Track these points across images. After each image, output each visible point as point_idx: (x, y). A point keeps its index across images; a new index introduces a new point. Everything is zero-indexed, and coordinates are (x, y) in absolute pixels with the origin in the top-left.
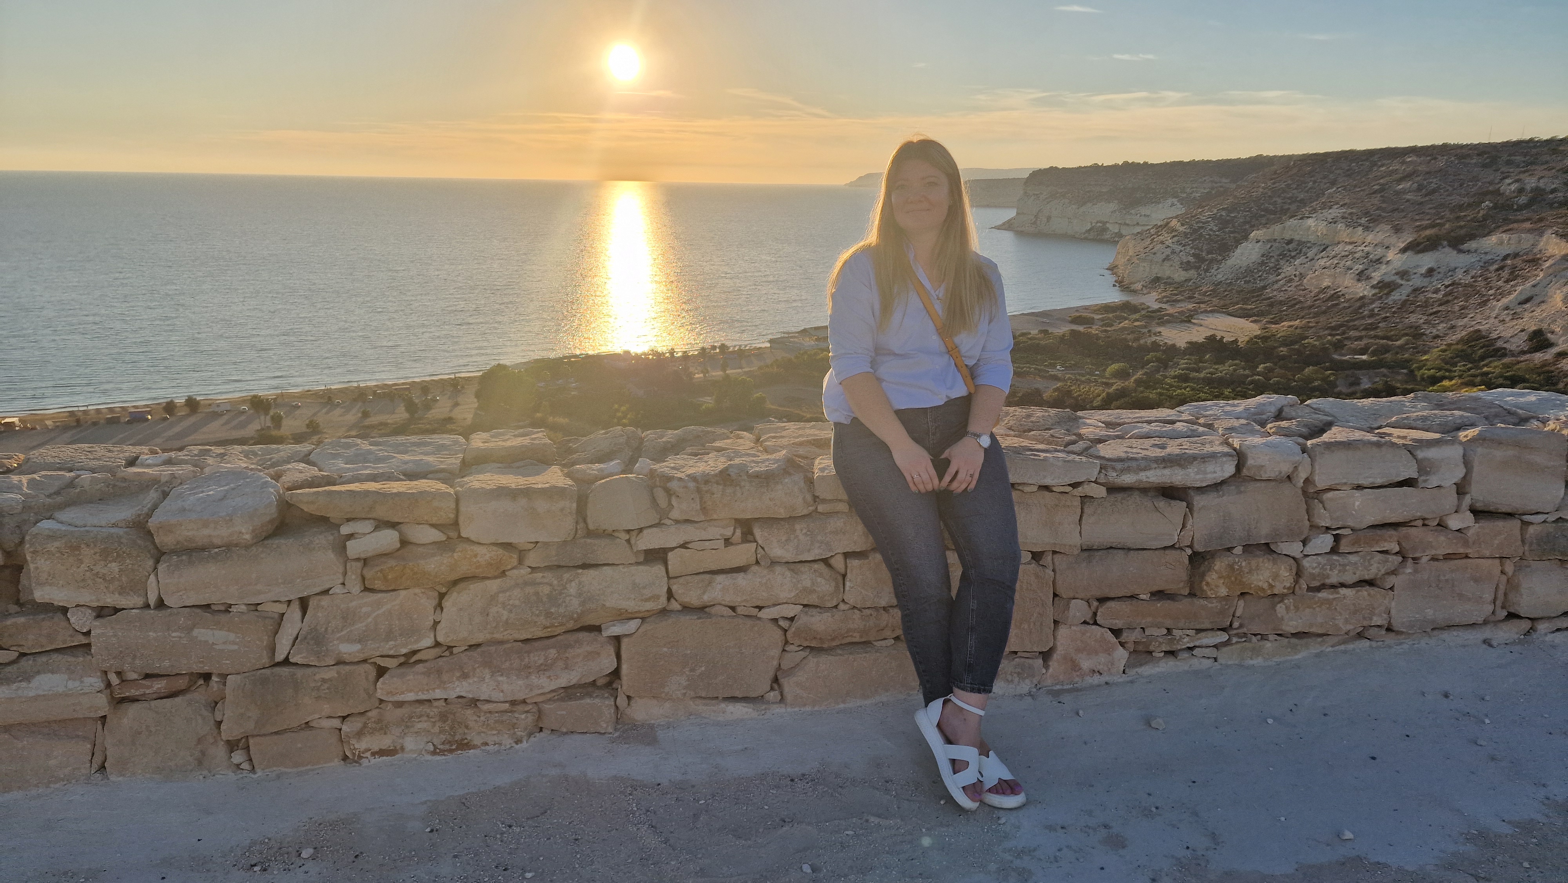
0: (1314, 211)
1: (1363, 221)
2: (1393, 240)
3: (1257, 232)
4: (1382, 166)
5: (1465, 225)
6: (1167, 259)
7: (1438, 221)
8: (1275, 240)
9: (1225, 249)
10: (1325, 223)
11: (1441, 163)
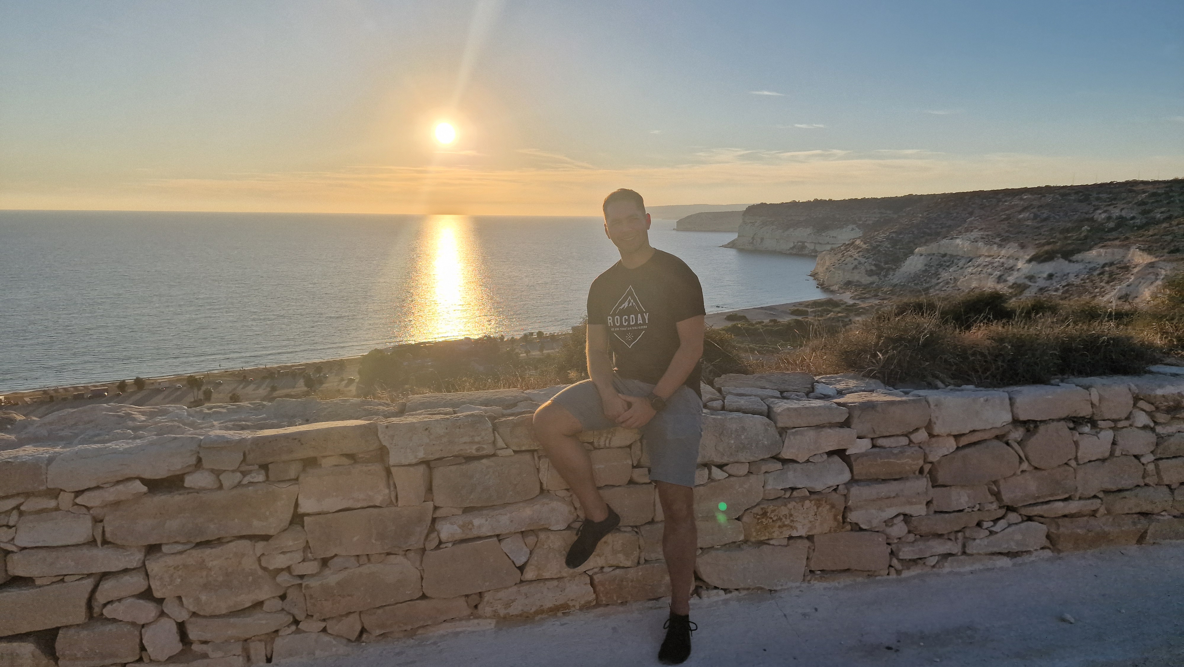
0: (960, 233)
1: (997, 240)
2: (1021, 253)
3: (920, 249)
4: (1006, 201)
5: (1072, 243)
6: (855, 267)
7: (1051, 240)
8: (934, 254)
9: (897, 260)
10: (969, 242)
11: (1049, 199)
